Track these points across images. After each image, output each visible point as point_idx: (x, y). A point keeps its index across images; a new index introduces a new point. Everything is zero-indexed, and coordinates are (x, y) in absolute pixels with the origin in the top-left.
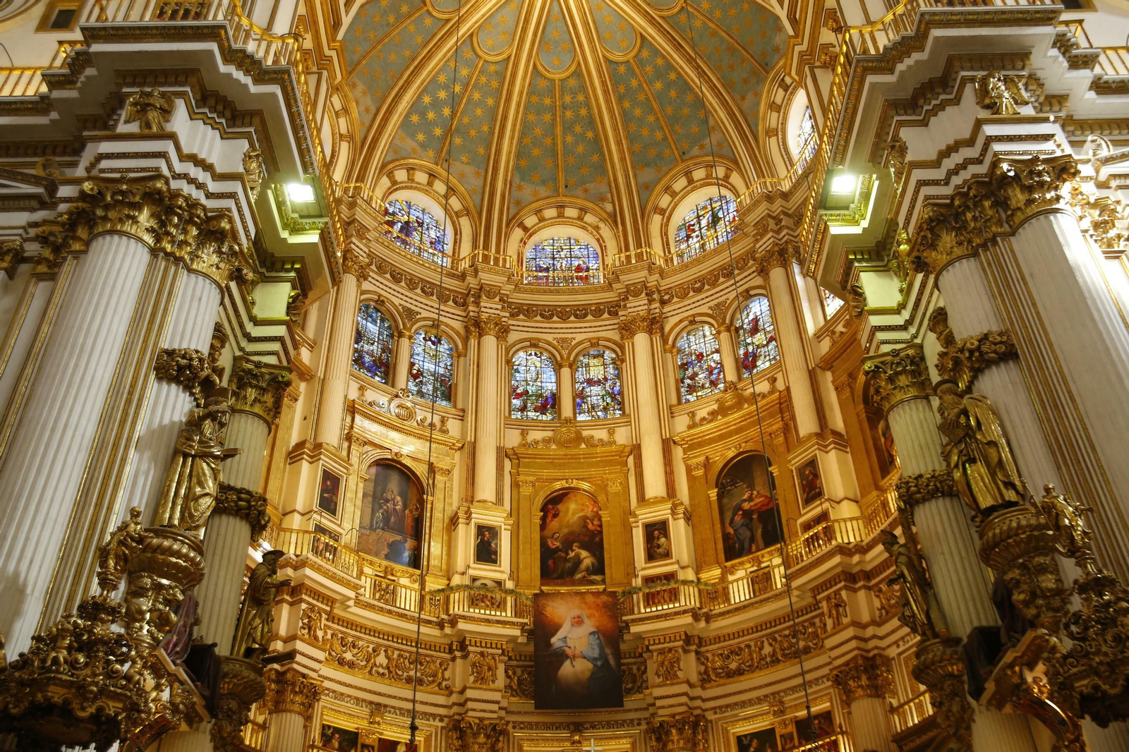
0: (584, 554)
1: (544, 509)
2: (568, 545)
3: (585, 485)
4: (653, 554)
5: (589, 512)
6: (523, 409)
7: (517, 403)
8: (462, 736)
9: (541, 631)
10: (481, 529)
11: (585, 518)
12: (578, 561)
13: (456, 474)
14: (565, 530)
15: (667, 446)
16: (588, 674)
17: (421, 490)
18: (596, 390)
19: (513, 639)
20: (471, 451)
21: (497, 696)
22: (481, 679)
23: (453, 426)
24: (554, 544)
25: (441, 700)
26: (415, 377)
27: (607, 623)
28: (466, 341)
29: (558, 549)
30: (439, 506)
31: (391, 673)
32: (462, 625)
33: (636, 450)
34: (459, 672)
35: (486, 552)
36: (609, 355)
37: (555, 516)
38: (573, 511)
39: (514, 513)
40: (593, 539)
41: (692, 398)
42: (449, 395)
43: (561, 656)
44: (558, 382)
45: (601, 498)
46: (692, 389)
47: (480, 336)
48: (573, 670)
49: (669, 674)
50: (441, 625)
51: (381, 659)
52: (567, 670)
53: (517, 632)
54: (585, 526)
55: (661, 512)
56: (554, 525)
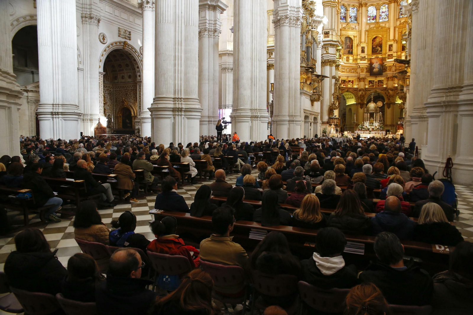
0: (379, 48)
1: (373, 41)
2: (376, 47)
3: (380, 36)
4: (390, 50)
5: (380, 40)
6: (370, 20)
7: (369, 19)
8: (359, 79)
10: (362, 47)
11: (380, 41)
12: (378, 49)
13: (358, 37)
14: (376, 44)
15: (395, 28)
16: (378, 71)
17: (352, 41)
18: (383, 14)
20: (360, 32)
21: (364, 74)
22: (362, 72)
23: (357, 27)
24: (374, 46)
25: (357, 74)
26: (350, 18)
28: (359, 8)
29: (375, 47)
30: (355, 43)
31: (349, 72)
32: (359, 65)
33: (389, 29)
34: (359, 70)
35: (363, 51)
36: (387, 6)
37: (375, 41)
38: (377, 40)
39: (368, 43)
40: (380, 45)
41: (401, 16)
42: (356, 20)
43: (374, 68)
44: (376, 13)
45: (383, 38)
46: (402, 14)
47: (362, 7)
48: (376, 70)
49: (390, 70)
50: (356, 64)
51: (348, 70)
52: (375, 70)
53: (367, 65)
54: (380, 43)
55: (392, 43)
56: (374, 43)
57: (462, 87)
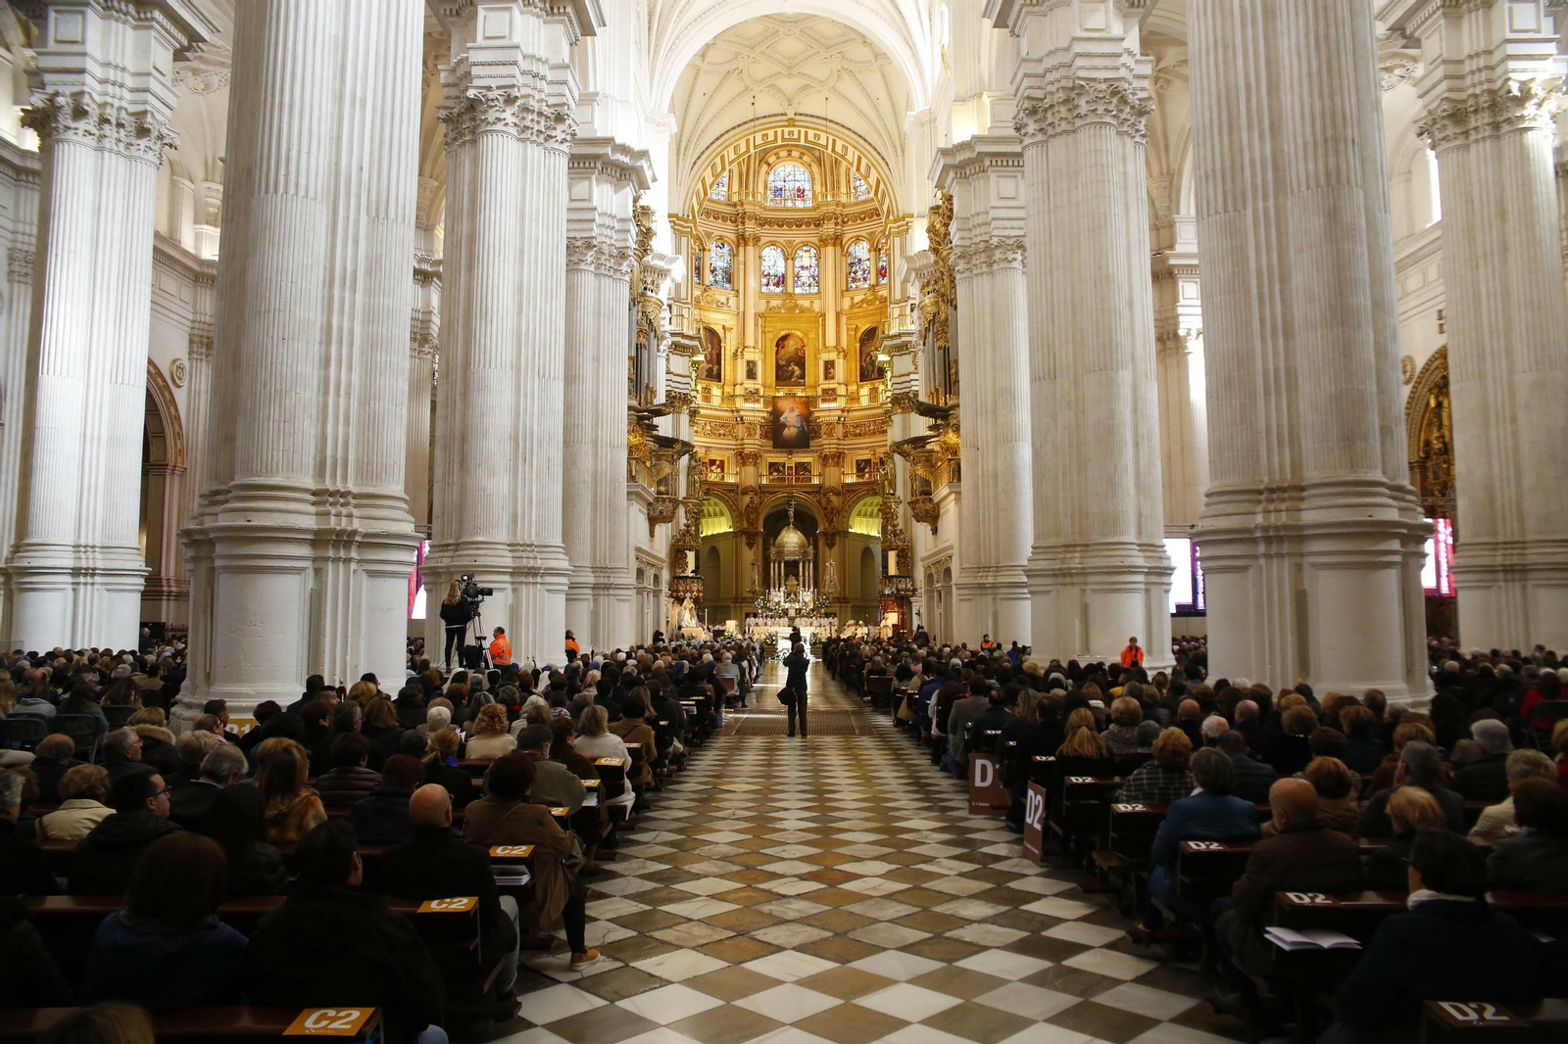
0: (796, 368)
1: (777, 345)
2: (788, 364)
3: (799, 334)
4: (828, 376)
5: (799, 346)
6: (767, 285)
7: (764, 281)
8: (742, 458)
9: (776, 414)
10: (748, 362)
11: (797, 349)
12: (793, 372)
13: (734, 331)
14: (788, 356)
15: (838, 315)
16: (795, 434)
17: (720, 342)
18: (804, 274)
19: (763, 418)
20: (742, 317)
21: (757, 442)
22: (749, 435)
23: (733, 302)
24: (782, 363)
25: (733, 442)
26: (712, 272)
27: (805, 411)
28: (738, 246)
29: (784, 366)
30: (728, 348)
31: (712, 433)
32: (742, 413)
33: (824, 315)
34: (740, 430)
35: (751, 374)
36: (813, 251)
37: (783, 347)
38: (791, 346)
39: (764, 352)
40: (800, 361)
41: (854, 285)
42: (730, 282)
43: (784, 426)
44: (786, 267)
45: (805, 341)
46: (854, 280)
47: (745, 246)
48: (790, 432)
49: (830, 435)
50: (733, 411)
51: (708, 427)
52: (787, 432)
53: (765, 415)
54: (797, 354)
55: (833, 356)
56: (782, 352)
57: (1303, 489)
